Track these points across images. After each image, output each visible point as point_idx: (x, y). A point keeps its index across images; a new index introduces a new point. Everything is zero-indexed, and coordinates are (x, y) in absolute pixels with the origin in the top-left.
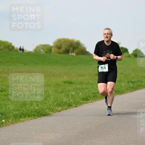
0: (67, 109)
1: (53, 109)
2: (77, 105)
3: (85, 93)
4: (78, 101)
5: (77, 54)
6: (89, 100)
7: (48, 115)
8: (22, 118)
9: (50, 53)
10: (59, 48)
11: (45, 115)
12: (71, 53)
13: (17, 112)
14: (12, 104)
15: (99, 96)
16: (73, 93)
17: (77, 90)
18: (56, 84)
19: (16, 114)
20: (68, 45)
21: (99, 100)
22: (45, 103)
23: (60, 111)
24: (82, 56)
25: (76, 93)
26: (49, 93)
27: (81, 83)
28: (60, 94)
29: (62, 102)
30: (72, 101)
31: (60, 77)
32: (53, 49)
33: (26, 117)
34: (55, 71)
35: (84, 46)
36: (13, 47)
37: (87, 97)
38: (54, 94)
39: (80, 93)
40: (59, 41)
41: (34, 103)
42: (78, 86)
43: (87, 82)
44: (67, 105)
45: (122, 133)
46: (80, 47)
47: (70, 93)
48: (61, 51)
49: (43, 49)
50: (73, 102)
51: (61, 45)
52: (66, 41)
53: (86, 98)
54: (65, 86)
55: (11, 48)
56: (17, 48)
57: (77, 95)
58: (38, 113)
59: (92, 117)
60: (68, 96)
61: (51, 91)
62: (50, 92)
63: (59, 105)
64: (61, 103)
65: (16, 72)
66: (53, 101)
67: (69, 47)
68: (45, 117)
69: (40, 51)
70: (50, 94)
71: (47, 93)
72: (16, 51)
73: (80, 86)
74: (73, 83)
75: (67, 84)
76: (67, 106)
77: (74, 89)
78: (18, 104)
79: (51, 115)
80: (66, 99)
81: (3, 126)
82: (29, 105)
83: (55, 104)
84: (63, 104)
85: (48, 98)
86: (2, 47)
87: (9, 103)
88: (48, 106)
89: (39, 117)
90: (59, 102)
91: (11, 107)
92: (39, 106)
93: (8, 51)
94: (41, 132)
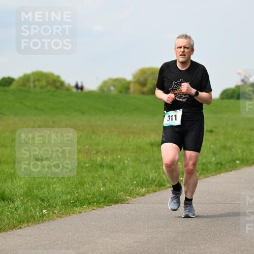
0: (155, 191)
1: (131, 191)
7: (123, 202)
8: (76, 206)
9: (127, 93)
10: (143, 84)
11: (117, 202)
13: (69, 197)
14: (60, 182)
15: (212, 169)
18: (137, 147)
19: (67, 201)
22: (117, 181)
23: (143, 195)
26: (124, 163)
28: (143, 165)
29: (147, 180)
30: (164, 177)
31: (143, 134)
32: (132, 86)
33: (84, 205)
34: (135, 125)
36: (62, 84)
38: (133, 164)
40: (143, 72)
41: (98, 181)
44: (155, 184)
47: (161, 162)
48: (145, 89)
49: (114, 86)
50: (166, 180)
51: (146, 80)
54: (153, 151)
55: (58, 84)
56: (69, 84)
58: (105, 199)
59: (200, 205)
60: (157, 168)
61: (129, 159)
62: (126, 162)
63: (142, 185)
64: (146, 181)
65: (67, 126)
66: (131, 177)
68: (118, 205)
69: (109, 90)
70: (126, 164)
72: (67, 90)
75: (155, 148)
76: (156, 186)
78: (71, 182)
79: (127, 202)
80: (154, 174)
81: (43, 221)
82: (89, 184)
83: (135, 182)
84: (149, 182)
85: (123, 171)
86: (44, 83)
87: (55, 180)
88: (122, 186)
89: (107, 205)
90: (141, 180)
91: (59, 188)
92: (106, 186)
93: (54, 89)
94: (110, 232)
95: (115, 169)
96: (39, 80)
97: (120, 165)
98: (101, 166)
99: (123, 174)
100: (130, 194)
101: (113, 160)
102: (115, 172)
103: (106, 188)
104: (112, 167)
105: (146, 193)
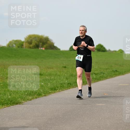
0: (37, 98)
2: (46, 94)
3: (53, 84)
4: (47, 91)
5: (46, 49)
6: (57, 90)
7: (20, 104)
9: (22, 47)
10: (30, 43)
11: (17, 104)
12: (41, 48)
15: (65, 87)
16: (43, 84)
17: (46, 81)
20: (38, 40)
21: (66, 90)
22: (17, 93)
23: (31, 100)
24: (50, 51)
25: (45, 83)
27: (50, 75)
30: (41, 91)
32: (24, 44)
35: (52, 42)
37: (55, 87)
39: (49, 84)
40: (30, 37)
41: (7, 93)
42: (47, 77)
43: (55, 74)
45: (86, 119)
46: (48, 42)
47: (40, 83)
48: (31, 46)
49: (15, 44)
50: (42, 92)
51: (32, 41)
52: (36, 37)
57: (45, 85)
58: (11, 102)
59: (60, 105)
63: (30, 95)
64: (32, 93)
67: (38, 42)
68: (17, 105)
69: (13, 46)
73: (49, 77)
74: (42, 75)
76: (37, 95)
77: (43, 80)
79: (22, 104)
82: (2, 94)
83: (26, 93)
84: (34, 93)
88: (20, 95)
89: (12, 105)
90: (30, 92)
92: (12, 96)
94: (13, 119)
100: (24, 99)
103: (11, 97)
105: (32, 99)
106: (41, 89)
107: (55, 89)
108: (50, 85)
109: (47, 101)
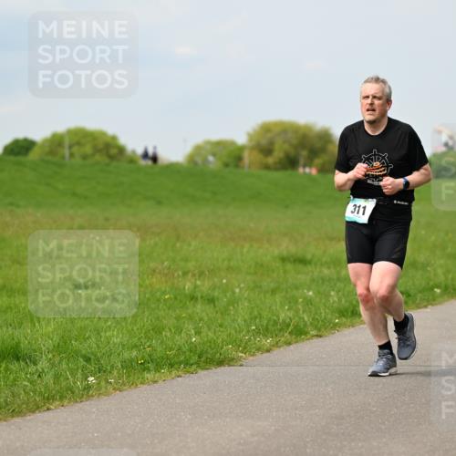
0: (290, 344)
1: (246, 343)
2: (322, 329)
3: (346, 293)
4: (325, 318)
5: (322, 170)
7: (232, 363)
8: (148, 370)
9: (237, 166)
10: (267, 150)
11: (221, 363)
12: (304, 166)
13: (135, 353)
14: (119, 326)
16: (311, 293)
17: (323, 283)
18: (257, 263)
19: (131, 361)
20: (295, 142)
22: (221, 326)
23: (268, 351)
25: (319, 292)
26: (234, 293)
27: (336, 262)
28: (268, 296)
29: (276, 323)
30: (306, 319)
31: (268, 241)
32: (246, 155)
33: (162, 369)
34: (252, 225)
36: (121, 150)
37: (354, 306)
38: (248, 295)
39: (332, 293)
40: (266, 128)
41: (186, 325)
42: (326, 271)
44: (290, 330)
47: (300, 291)
48: (270, 160)
49: (214, 155)
50: (308, 323)
51: (271, 143)
52: (285, 129)
53: (351, 308)
54: (285, 272)
55: (114, 151)
56: (134, 152)
57: (321, 299)
60: (292, 301)
61: (242, 285)
62: (237, 290)
63: (265, 331)
64: (273, 325)
66: (246, 317)
67: (296, 147)
68: (222, 368)
69: (206, 161)
70: (237, 295)
71: (228, 295)
72: (132, 161)
73: (333, 270)
74: (310, 263)
75: (289, 267)
76: (290, 333)
77: (313, 280)
78: (138, 326)
79: (240, 363)
80: (288, 313)
81: (89, 397)
82: (170, 330)
83: (254, 328)
84: (279, 327)
85: (231, 308)
86: (88, 149)
87: (109, 323)
88: (230, 334)
89: (202, 369)
90: (265, 323)
91: (116, 338)
92: (202, 335)
93: (107, 160)
94: (209, 416)
95: (216, 303)
96: (78, 144)
97: (226, 296)
98: (193, 298)
99: (232, 312)
100: (245, 348)
101: (214, 288)
102: (217, 309)
103: (201, 339)
104: (211, 301)
105: (273, 346)
106: (303, 312)
107: (352, 312)
108: (336, 299)
109: (324, 356)
